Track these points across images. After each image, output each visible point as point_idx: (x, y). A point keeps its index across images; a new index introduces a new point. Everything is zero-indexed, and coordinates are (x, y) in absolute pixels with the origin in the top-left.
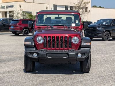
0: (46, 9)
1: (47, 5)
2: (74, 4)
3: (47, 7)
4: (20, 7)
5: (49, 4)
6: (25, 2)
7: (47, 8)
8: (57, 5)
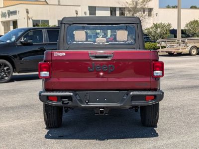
0: (75, 15)
1: (76, 8)
2: (127, 3)
3: (76, 11)
4: (27, 12)
5: (80, 6)
6: (47, 4)
7: (77, 13)
8: (95, 7)
